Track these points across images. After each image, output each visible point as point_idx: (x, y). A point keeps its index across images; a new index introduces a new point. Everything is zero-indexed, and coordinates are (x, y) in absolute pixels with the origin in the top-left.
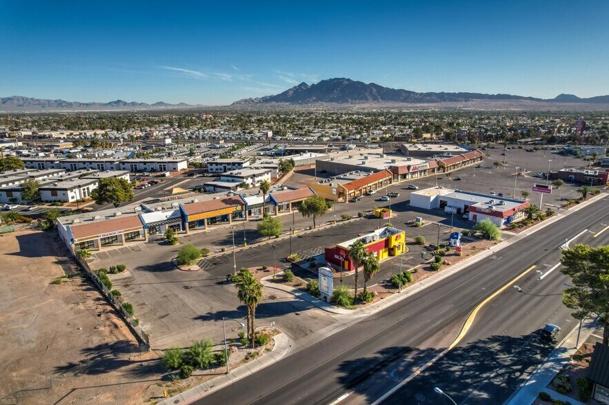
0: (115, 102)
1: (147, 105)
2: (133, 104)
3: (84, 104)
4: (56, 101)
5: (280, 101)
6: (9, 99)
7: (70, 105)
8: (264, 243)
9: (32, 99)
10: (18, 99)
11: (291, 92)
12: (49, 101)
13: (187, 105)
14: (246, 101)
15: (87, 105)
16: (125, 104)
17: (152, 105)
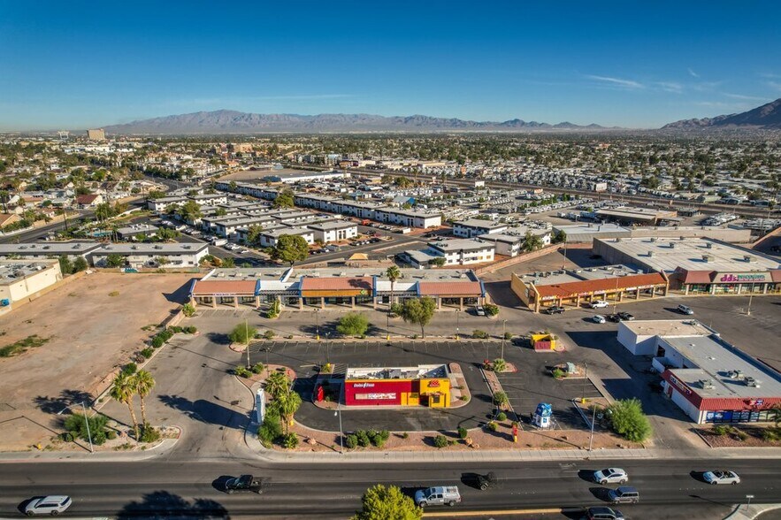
0: (512, 122)
1: (547, 126)
2: (533, 124)
3: (478, 123)
4: (452, 120)
5: (745, 123)
6: (411, 118)
7: (464, 124)
8: (349, 341)
9: (430, 118)
10: (417, 117)
11: (768, 109)
12: (445, 120)
13: (599, 127)
14: (686, 122)
15: (481, 124)
16: (523, 123)
17: (555, 126)
